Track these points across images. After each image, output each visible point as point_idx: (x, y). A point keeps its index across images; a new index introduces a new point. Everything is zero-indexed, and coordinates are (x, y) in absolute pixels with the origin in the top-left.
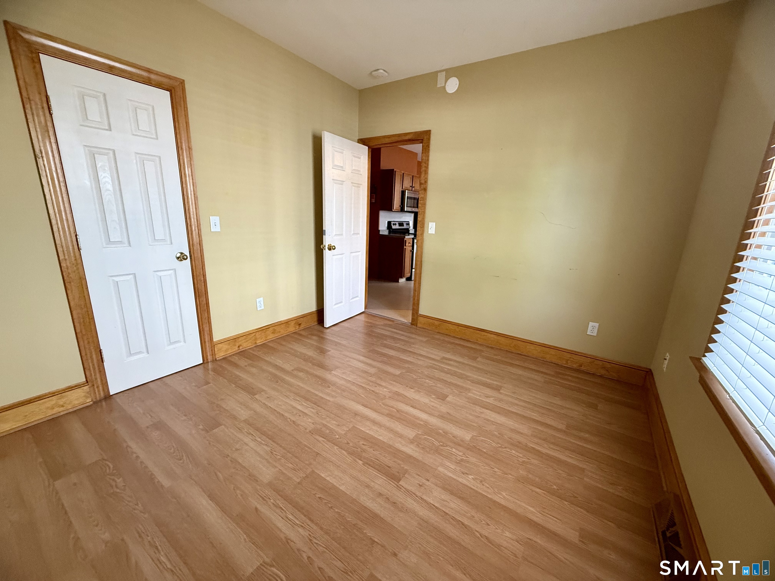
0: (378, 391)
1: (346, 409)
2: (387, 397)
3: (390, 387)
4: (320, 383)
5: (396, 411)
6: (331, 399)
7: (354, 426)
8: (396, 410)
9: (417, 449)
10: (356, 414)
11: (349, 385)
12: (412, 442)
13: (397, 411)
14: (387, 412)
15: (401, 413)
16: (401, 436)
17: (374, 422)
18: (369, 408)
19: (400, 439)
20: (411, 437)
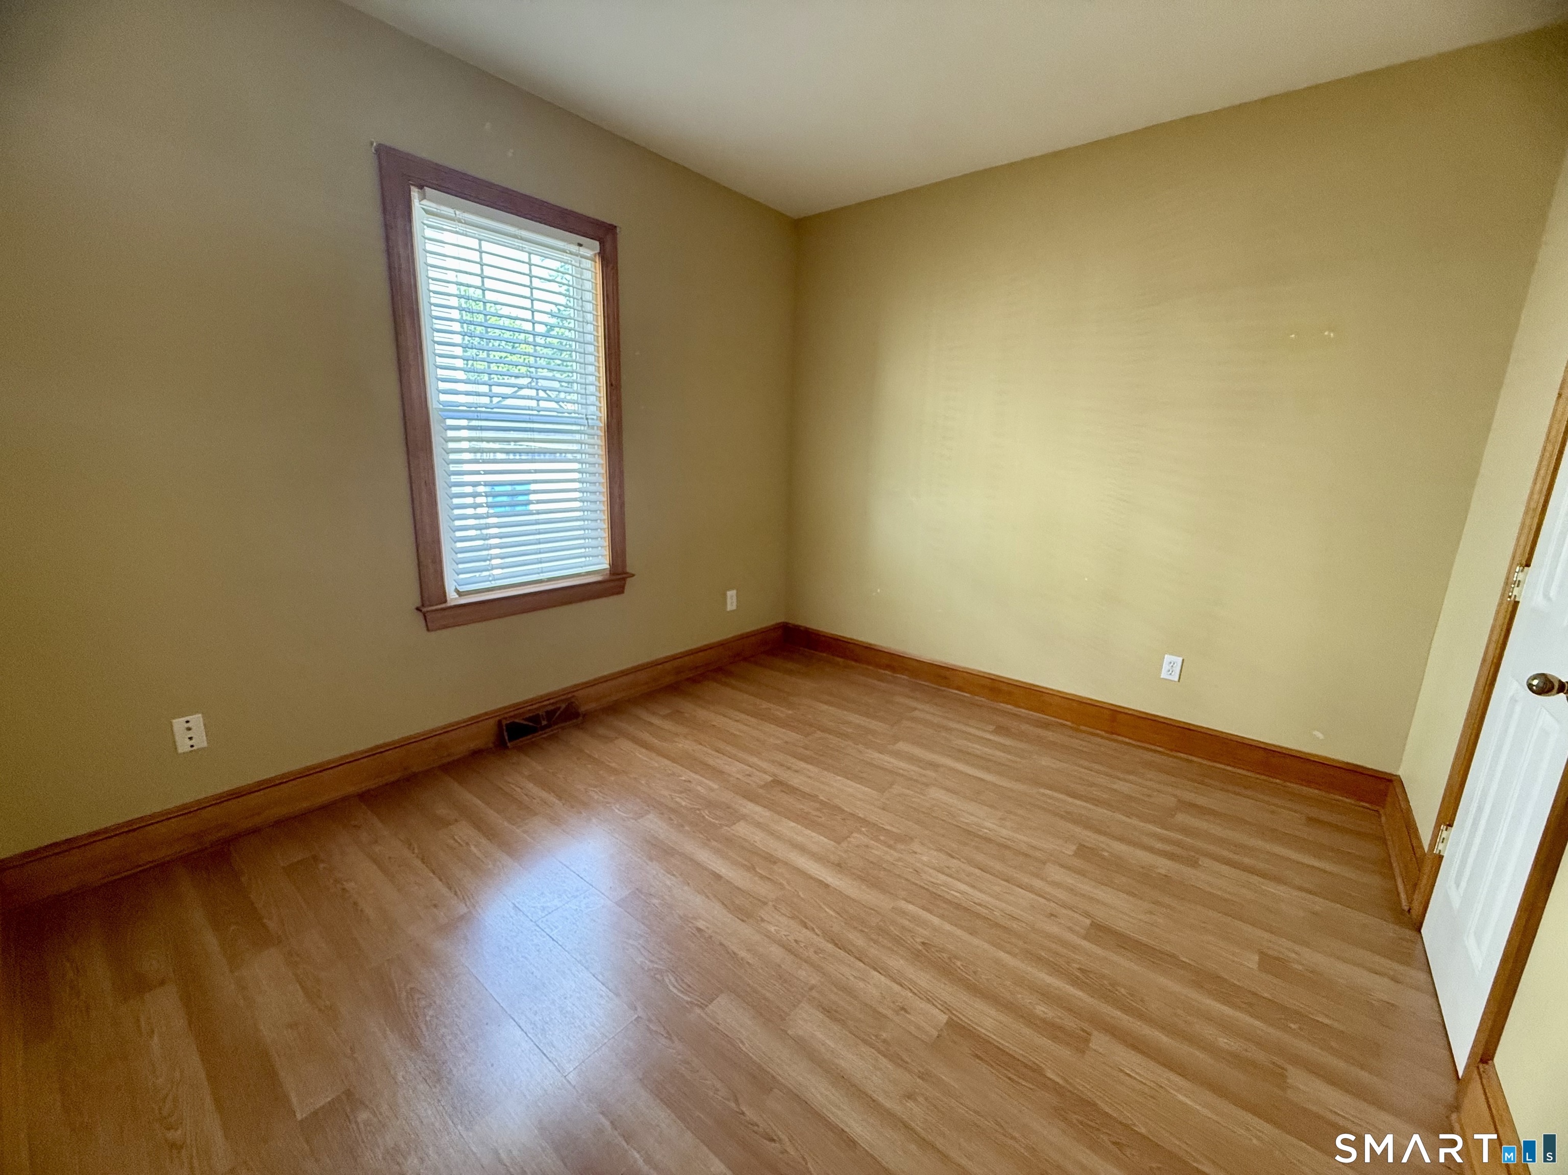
0: (792, 922)
1: (860, 877)
2: (770, 903)
3: (757, 937)
4: (959, 963)
5: (757, 869)
6: (903, 904)
7: (839, 843)
8: (756, 871)
9: (737, 806)
10: (839, 865)
11: (873, 951)
12: (743, 817)
13: (754, 869)
14: (775, 868)
15: (746, 863)
16: (758, 825)
17: (802, 849)
18: (811, 878)
19: (761, 820)
20: (742, 823)
